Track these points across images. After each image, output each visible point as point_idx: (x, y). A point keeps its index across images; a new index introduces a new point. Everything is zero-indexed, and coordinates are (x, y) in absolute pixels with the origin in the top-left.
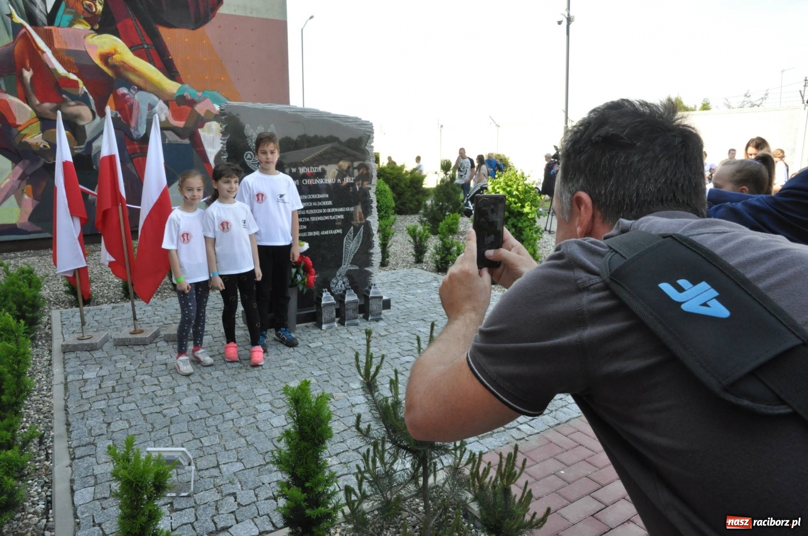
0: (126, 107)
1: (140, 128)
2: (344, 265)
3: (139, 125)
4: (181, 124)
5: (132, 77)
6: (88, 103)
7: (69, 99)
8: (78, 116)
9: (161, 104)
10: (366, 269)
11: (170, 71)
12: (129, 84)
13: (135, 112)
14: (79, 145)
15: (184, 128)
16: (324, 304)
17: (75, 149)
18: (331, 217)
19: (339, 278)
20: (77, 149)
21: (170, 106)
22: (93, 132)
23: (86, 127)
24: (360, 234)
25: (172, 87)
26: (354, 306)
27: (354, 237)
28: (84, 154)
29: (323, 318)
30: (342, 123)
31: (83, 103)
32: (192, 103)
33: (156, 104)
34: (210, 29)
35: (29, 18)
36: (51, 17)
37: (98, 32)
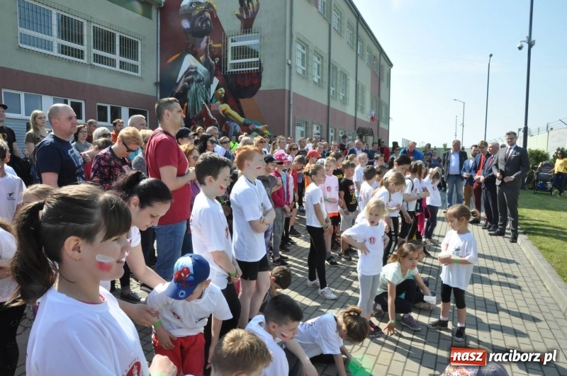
0: (228, 128)
3: (231, 134)
5: (231, 118)
6: (217, 127)
11: (242, 114)
12: (229, 120)
13: (230, 129)
21: (241, 127)
25: (242, 120)
32: (248, 125)
34: (256, 97)
35: (206, 102)
36: (211, 101)
37: (222, 103)
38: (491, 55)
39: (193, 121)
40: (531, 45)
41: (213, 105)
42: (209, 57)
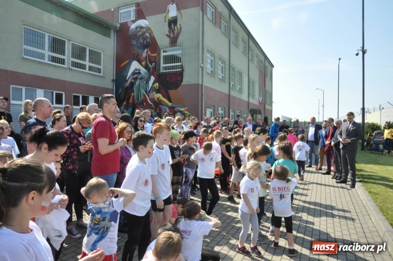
4: (171, 113)
5: (162, 103)
6: (154, 109)
7: (151, 109)
8: (152, 112)
9: (167, 109)
12: (161, 104)
13: (162, 111)
25: (170, 104)
32: (174, 108)
34: (179, 89)
35: (146, 92)
36: (149, 92)
37: (157, 93)
38: (340, 59)
39: (137, 105)
40: (364, 52)
41: (150, 94)
42: (148, 62)
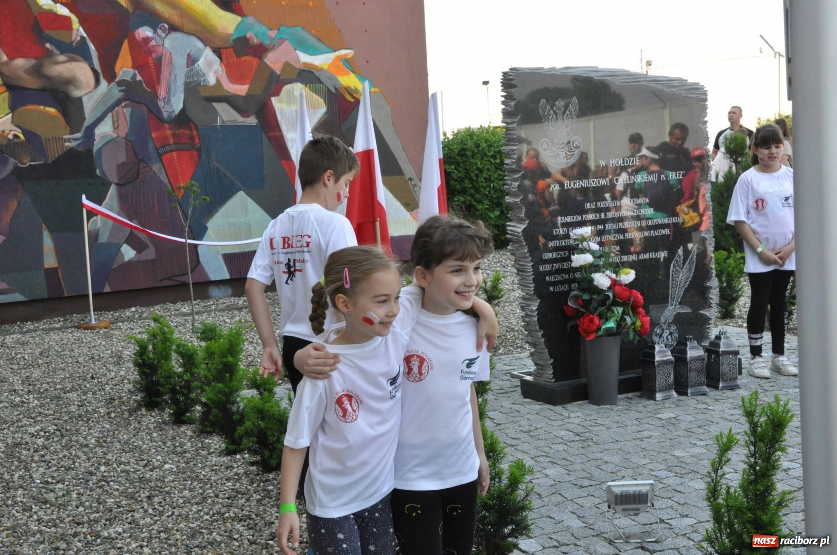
0: (151, 62)
1: (173, 100)
2: (672, 305)
3: (172, 93)
4: (241, 89)
5: (159, 7)
6: (87, 58)
7: (55, 51)
8: (71, 81)
9: (208, 54)
10: (701, 312)
13: (165, 71)
14: (71, 133)
15: (248, 97)
16: (658, 361)
17: (65, 140)
18: (652, 232)
19: (664, 326)
20: (69, 140)
21: (224, 57)
22: (95, 108)
23: (85, 100)
24: (692, 258)
25: (226, 22)
26: (698, 365)
27: (684, 264)
28: (80, 149)
29: (657, 383)
30: (665, 89)
31: (79, 58)
33: (200, 56)
